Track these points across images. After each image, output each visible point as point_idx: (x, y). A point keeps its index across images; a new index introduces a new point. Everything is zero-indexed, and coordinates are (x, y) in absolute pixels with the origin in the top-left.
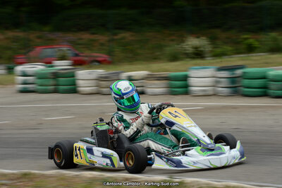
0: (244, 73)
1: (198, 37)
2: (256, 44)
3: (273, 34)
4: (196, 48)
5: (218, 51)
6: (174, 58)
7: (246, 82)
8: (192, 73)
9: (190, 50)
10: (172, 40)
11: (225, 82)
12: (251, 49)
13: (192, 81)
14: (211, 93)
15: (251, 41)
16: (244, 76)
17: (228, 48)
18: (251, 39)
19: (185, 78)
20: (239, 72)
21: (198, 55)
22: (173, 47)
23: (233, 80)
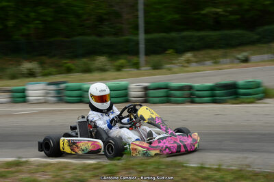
0: (67, 86)
1: (31, 62)
2: (73, 67)
3: (85, 60)
4: (30, 70)
5: (46, 71)
6: (13, 77)
7: (69, 93)
8: (29, 87)
9: (25, 71)
10: (12, 64)
11: (53, 93)
12: (69, 71)
13: (29, 93)
14: (43, 101)
15: (69, 64)
16: (67, 89)
17: (53, 70)
18: (69, 63)
19: (24, 91)
20: (62, 86)
21: (31, 74)
22: (12, 70)
23: (59, 91)
